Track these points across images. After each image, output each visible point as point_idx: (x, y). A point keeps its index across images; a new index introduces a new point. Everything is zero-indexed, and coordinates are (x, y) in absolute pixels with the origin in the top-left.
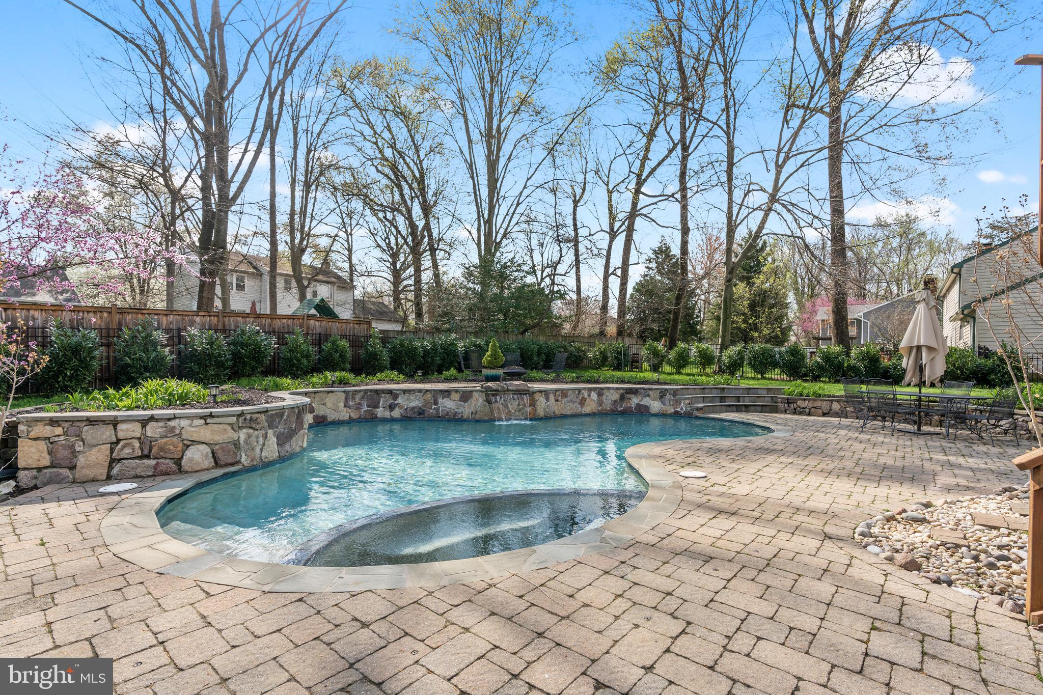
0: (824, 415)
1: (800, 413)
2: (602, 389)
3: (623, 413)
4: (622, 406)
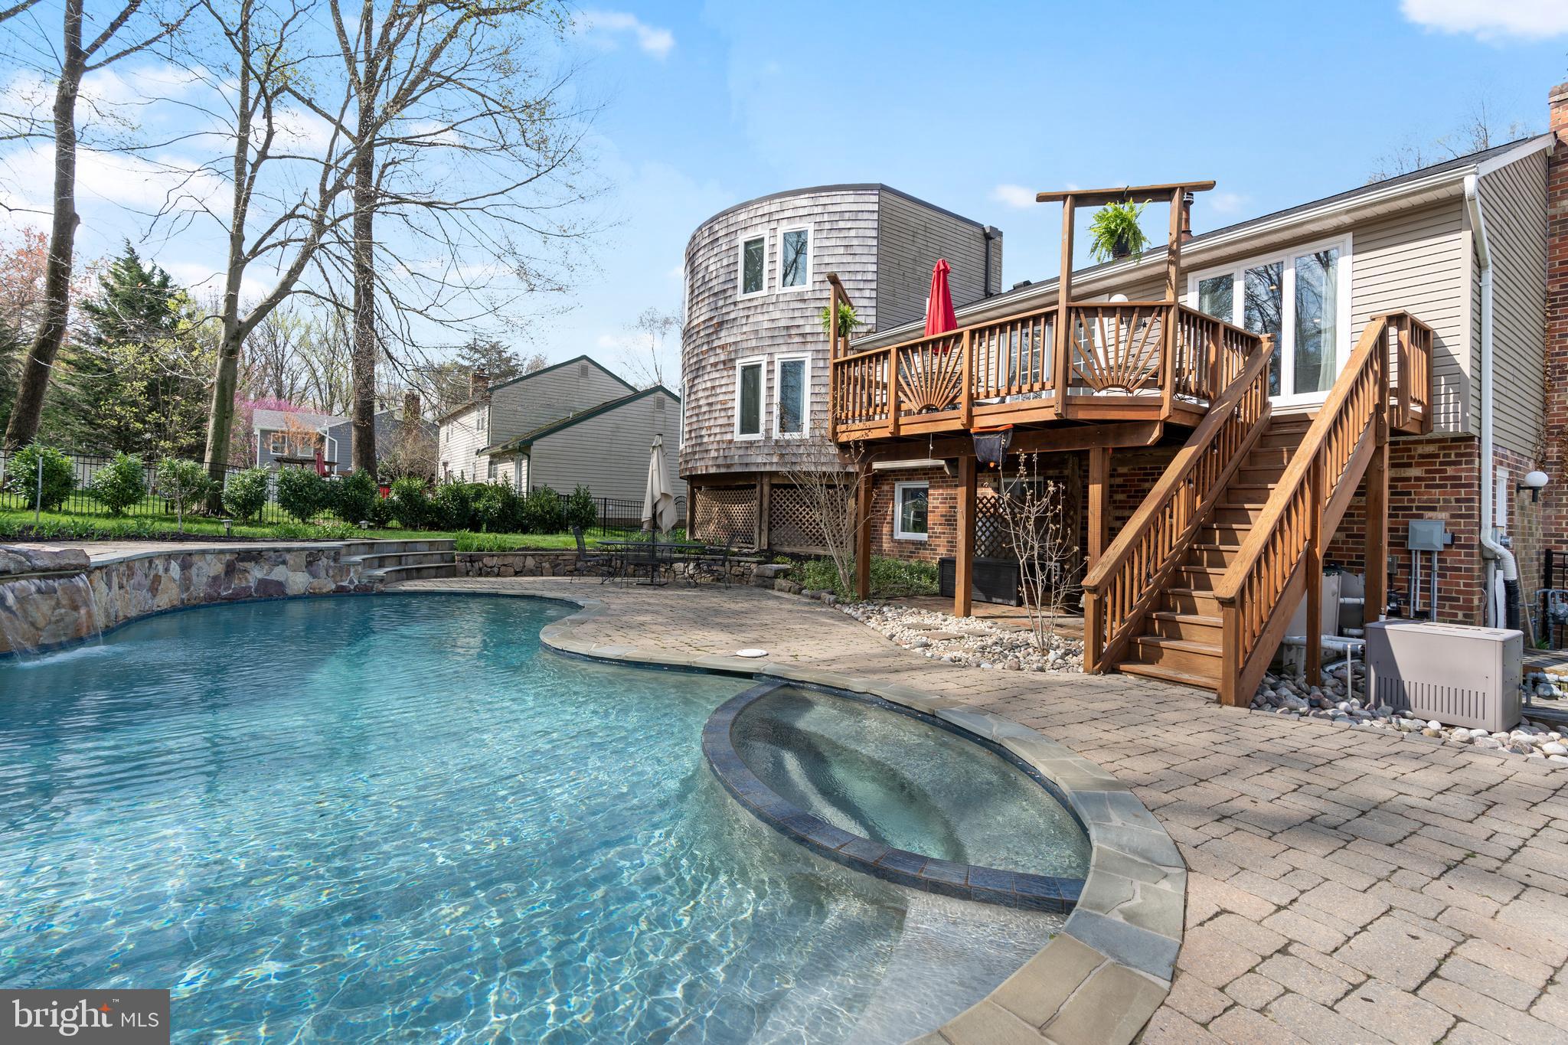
0: (517, 574)
1: (488, 575)
2: (190, 554)
3: (232, 601)
4: (230, 588)
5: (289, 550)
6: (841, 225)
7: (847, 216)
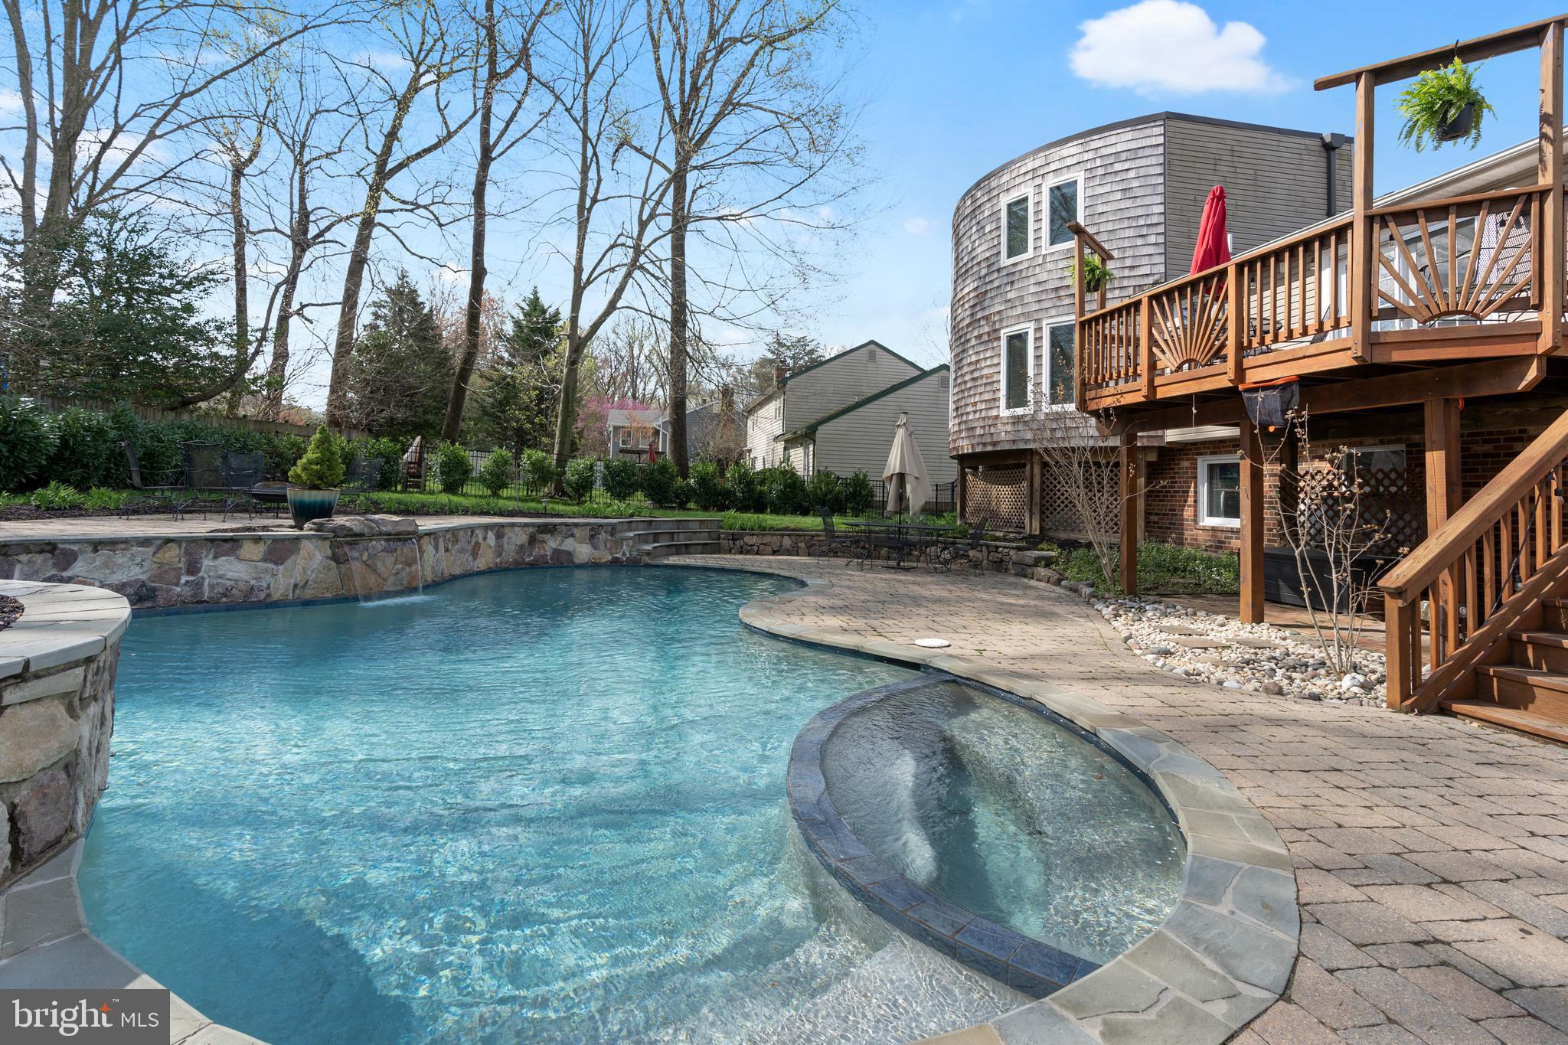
0: (774, 553)
1: (748, 552)
2: (502, 526)
3: (533, 566)
4: (531, 555)
5: (576, 525)
6: (1118, 167)
7: (1124, 156)
